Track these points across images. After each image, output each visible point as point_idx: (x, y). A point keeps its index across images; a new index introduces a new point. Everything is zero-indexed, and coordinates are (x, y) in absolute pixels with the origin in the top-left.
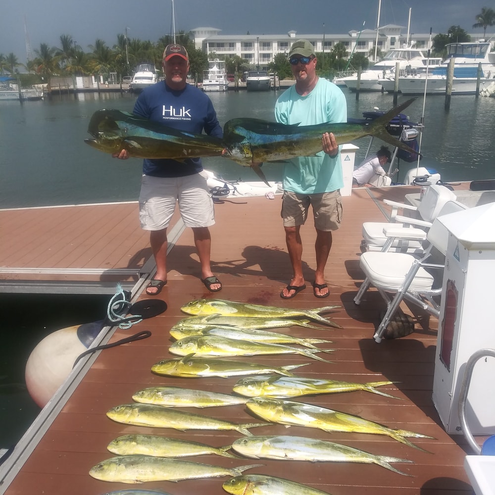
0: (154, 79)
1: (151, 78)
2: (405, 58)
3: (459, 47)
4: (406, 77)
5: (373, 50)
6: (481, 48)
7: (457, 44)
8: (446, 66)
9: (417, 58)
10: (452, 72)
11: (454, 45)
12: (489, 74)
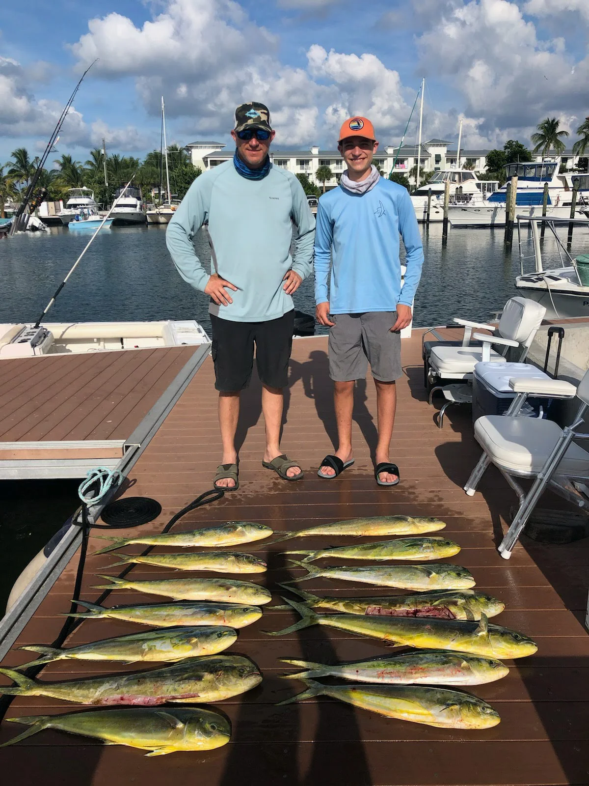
0: (138, 207)
1: (135, 206)
2: (455, 181)
3: (521, 168)
4: (456, 204)
5: (415, 169)
6: (547, 169)
7: (518, 164)
8: (504, 191)
9: (470, 181)
10: (514, 197)
11: (514, 166)
12: (558, 200)
